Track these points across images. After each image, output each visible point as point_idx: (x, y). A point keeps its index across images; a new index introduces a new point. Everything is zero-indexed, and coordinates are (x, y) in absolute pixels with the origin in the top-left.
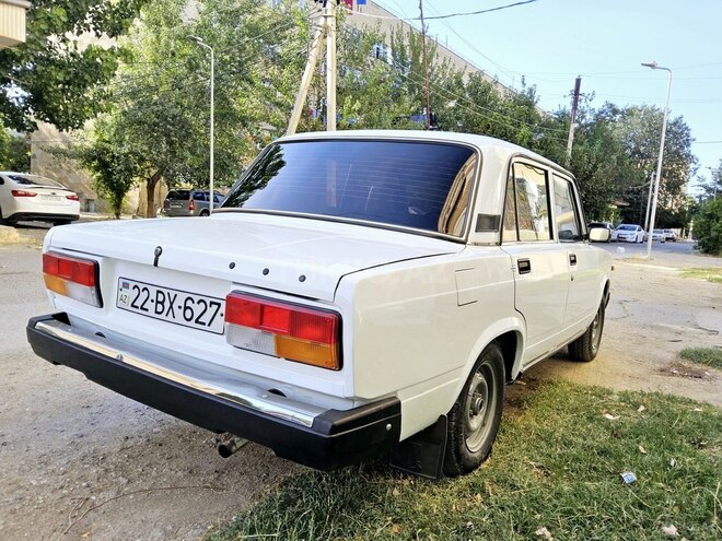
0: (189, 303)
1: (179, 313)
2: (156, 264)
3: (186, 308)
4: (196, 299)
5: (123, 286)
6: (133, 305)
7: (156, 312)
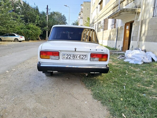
0: (80, 56)
1: (78, 58)
2: (75, 51)
3: (79, 57)
4: (82, 55)
5: (64, 55)
6: (67, 58)
7: (73, 58)
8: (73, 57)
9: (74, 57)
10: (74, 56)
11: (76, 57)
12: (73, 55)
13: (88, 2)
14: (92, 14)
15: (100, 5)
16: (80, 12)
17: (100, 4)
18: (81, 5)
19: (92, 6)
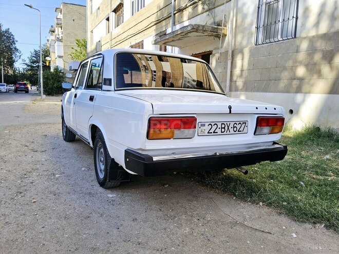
0: (235, 125)
1: (231, 130)
2: (230, 113)
3: (234, 127)
4: (238, 123)
5: (202, 125)
6: (208, 133)
7: (222, 132)
8: (222, 128)
9: (224, 128)
10: (223, 126)
11: (228, 128)
12: (222, 124)
13: (73, 4)
14: (92, 32)
15: (116, 13)
16: (52, 26)
17: (115, 11)
18: (57, 8)
19: (92, 13)
